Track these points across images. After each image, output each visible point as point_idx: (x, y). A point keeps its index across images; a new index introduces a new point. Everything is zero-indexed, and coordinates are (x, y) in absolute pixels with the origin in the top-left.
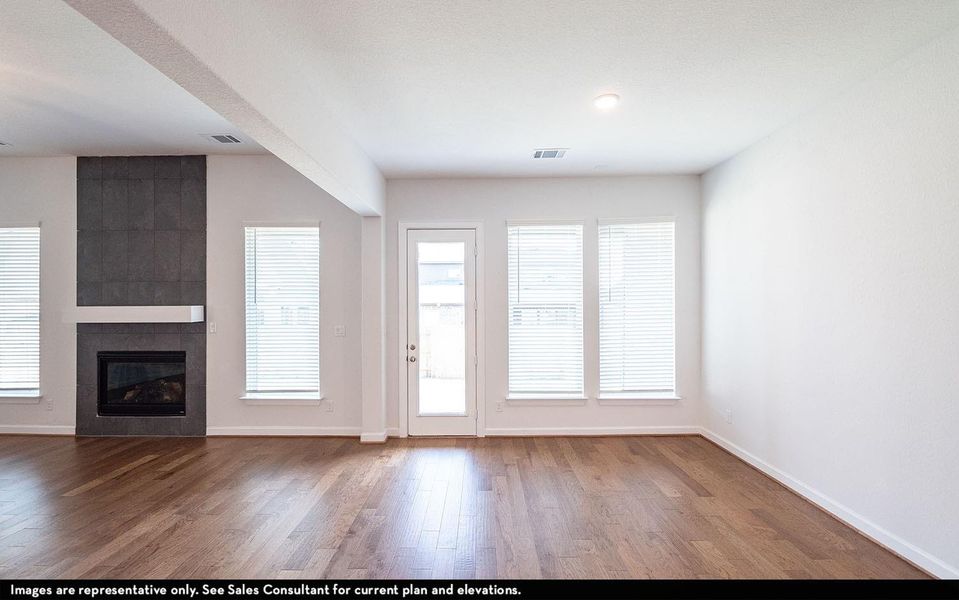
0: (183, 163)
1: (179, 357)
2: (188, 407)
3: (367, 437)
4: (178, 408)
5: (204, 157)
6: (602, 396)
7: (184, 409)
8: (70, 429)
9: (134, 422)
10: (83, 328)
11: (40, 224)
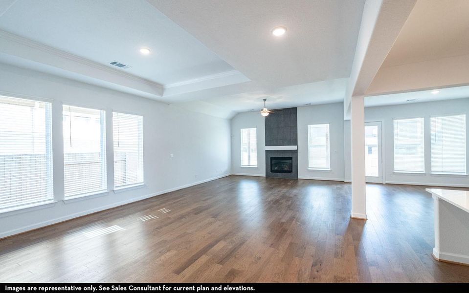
0: (291, 110)
1: (291, 159)
4: (290, 172)
5: (297, 108)
6: (432, 173)
7: (292, 172)
8: (264, 175)
9: (280, 175)
10: (267, 151)
11: (257, 127)
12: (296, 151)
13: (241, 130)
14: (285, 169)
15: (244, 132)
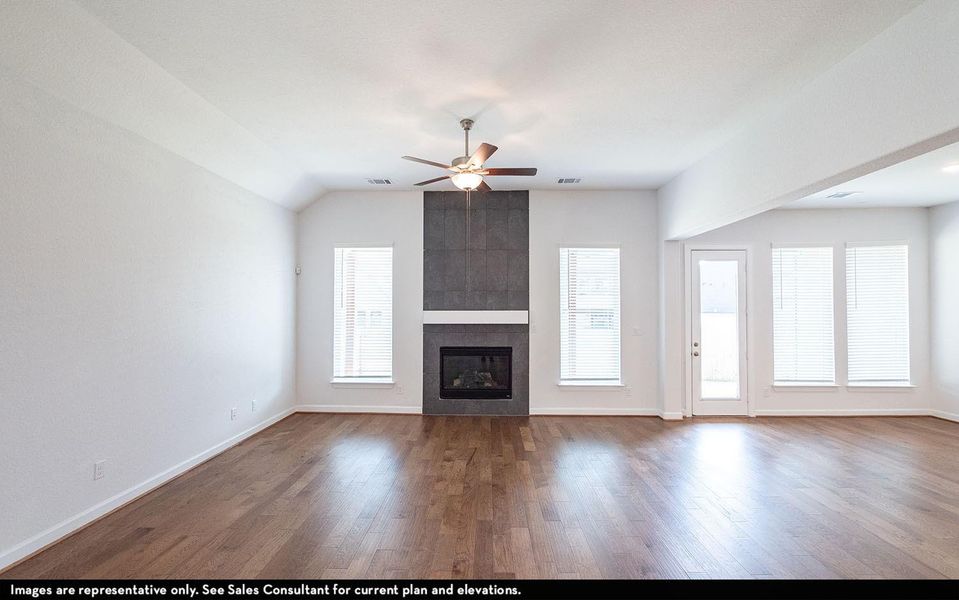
0: (510, 196)
1: (508, 351)
2: (515, 391)
3: (667, 415)
4: (506, 393)
5: (527, 192)
6: (850, 384)
7: (511, 394)
8: (419, 410)
9: (470, 404)
10: (428, 328)
11: (393, 245)
12: (525, 328)
13: (338, 251)
14: (487, 384)
15: (347, 259)
